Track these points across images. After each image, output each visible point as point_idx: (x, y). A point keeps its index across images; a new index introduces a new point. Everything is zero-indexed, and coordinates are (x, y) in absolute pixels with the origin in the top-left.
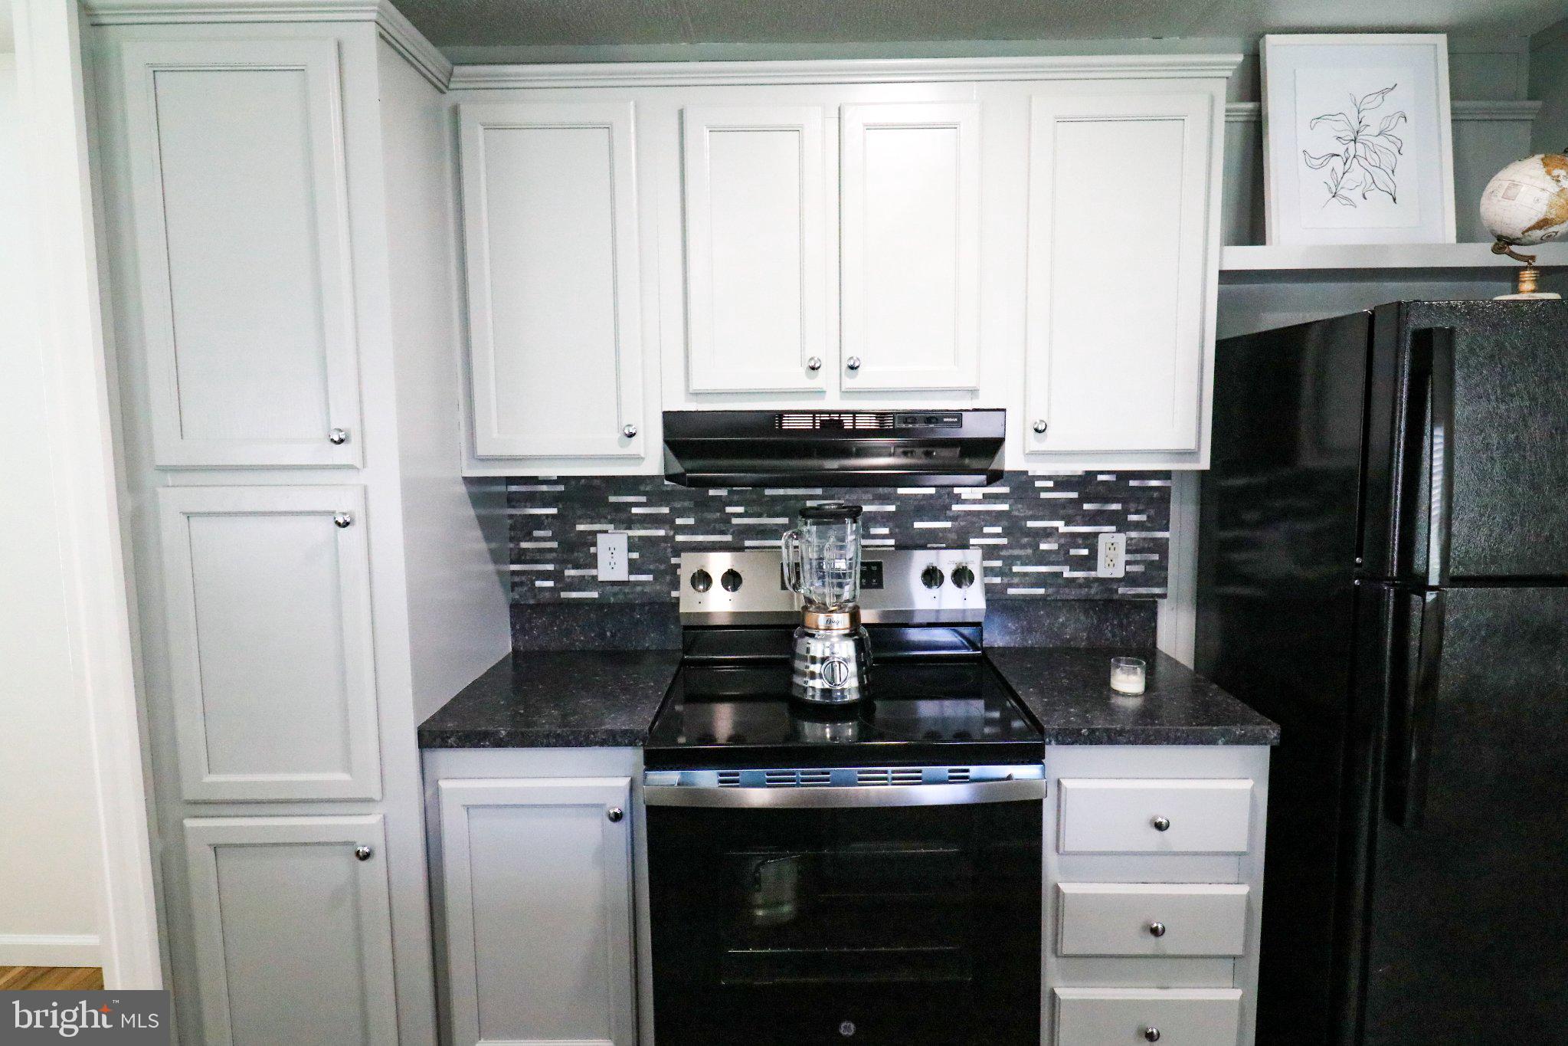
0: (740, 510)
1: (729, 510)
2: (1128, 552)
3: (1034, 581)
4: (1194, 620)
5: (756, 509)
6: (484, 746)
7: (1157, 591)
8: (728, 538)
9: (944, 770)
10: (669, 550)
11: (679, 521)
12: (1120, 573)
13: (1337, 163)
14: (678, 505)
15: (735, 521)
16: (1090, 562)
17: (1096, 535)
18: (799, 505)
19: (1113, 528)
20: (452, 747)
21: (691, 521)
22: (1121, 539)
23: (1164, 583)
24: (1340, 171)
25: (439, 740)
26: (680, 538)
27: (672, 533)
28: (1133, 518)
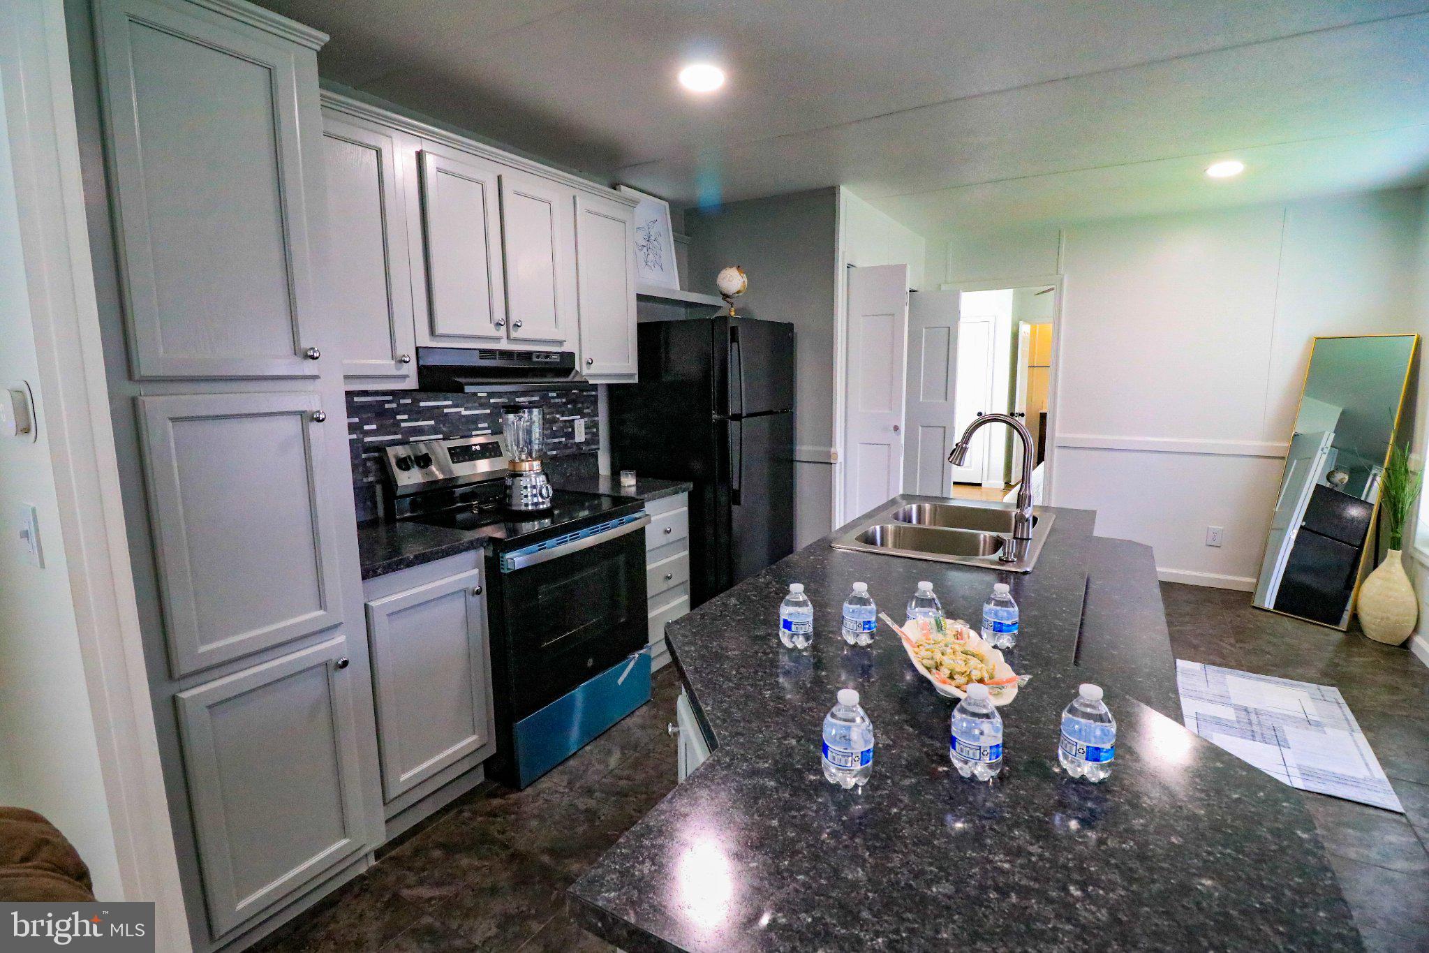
0: (406, 417)
1: (399, 417)
2: (586, 428)
3: (551, 447)
4: (609, 459)
5: (415, 416)
6: (400, 569)
7: (594, 447)
8: (399, 437)
9: (616, 521)
10: (361, 449)
11: (366, 428)
12: (583, 440)
13: (645, 249)
14: (365, 416)
15: (403, 425)
16: (571, 435)
17: (573, 420)
18: (440, 411)
19: (579, 417)
20: (380, 574)
21: (374, 427)
22: (582, 422)
23: (598, 443)
24: (647, 253)
25: (371, 573)
26: (367, 439)
27: (362, 436)
28: (586, 411)
